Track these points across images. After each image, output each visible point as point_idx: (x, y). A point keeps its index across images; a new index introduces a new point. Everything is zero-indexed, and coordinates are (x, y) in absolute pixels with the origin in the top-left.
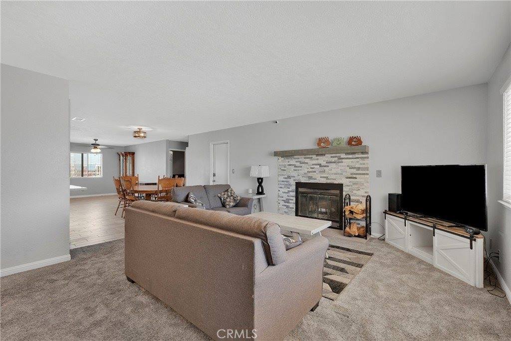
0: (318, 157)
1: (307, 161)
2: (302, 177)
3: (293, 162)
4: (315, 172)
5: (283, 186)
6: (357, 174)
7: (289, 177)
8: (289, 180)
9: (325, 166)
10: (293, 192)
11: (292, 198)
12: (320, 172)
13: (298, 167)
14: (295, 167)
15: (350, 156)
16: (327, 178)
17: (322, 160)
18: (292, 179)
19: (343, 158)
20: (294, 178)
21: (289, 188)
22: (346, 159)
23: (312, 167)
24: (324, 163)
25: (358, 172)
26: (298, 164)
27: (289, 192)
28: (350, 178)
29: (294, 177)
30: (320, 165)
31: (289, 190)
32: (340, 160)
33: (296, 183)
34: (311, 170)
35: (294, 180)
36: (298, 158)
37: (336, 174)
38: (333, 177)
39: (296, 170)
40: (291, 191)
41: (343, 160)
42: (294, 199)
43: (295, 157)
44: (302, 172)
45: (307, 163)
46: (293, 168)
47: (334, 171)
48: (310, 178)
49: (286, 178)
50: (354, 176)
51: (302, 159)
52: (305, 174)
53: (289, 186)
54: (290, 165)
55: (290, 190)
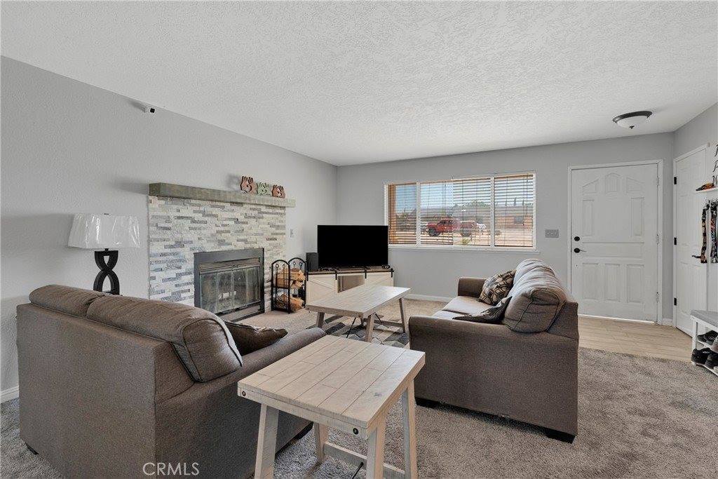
0: (233, 208)
1: (215, 211)
2: (208, 241)
3: (187, 211)
4: (229, 232)
5: (163, 266)
6: (277, 234)
7: (180, 244)
8: (178, 250)
9: (244, 223)
10: (190, 273)
11: (186, 288)
12: (236, 232)
13: (201, 222)
14: (194, 221)
15: (271, 211)
16: (245, 241)
17: (239, 213)
18: (187, 247)
19: (264, 213)
20: (192, 246)
21: (180, 268)
22: (266, 213)
23: (225, 223)
24: (241, 218)
25: (278, 231)
26: (198, 217)
27: (179, 275)
28: (271, 239)
29: (192, 242)
30: (237, 221)
31: (179, 271)
32: (261, 215)
33: (195, 254)
34: (222, 229)
35: (192, 249)
36: (199, 206)
37: (256, 234)
38: (253, 238)
39: (195, 229)
40: (186, 274)
41: (264, 215)
42: (192, 288)
43: (193, 201)
44: (207, 232)
45: (216, 216)
46: (188, 223)
47: (254, 231)
48: (221, 242)
49: (172, 247)
50: (275, 236)
51: (206, 207)
52: (212, 235)
53: (179, 264)
54: (182, 218)
55: (183, 270)
